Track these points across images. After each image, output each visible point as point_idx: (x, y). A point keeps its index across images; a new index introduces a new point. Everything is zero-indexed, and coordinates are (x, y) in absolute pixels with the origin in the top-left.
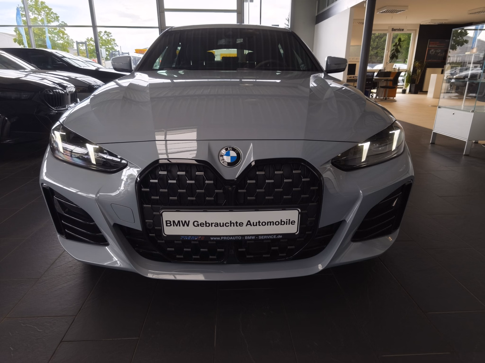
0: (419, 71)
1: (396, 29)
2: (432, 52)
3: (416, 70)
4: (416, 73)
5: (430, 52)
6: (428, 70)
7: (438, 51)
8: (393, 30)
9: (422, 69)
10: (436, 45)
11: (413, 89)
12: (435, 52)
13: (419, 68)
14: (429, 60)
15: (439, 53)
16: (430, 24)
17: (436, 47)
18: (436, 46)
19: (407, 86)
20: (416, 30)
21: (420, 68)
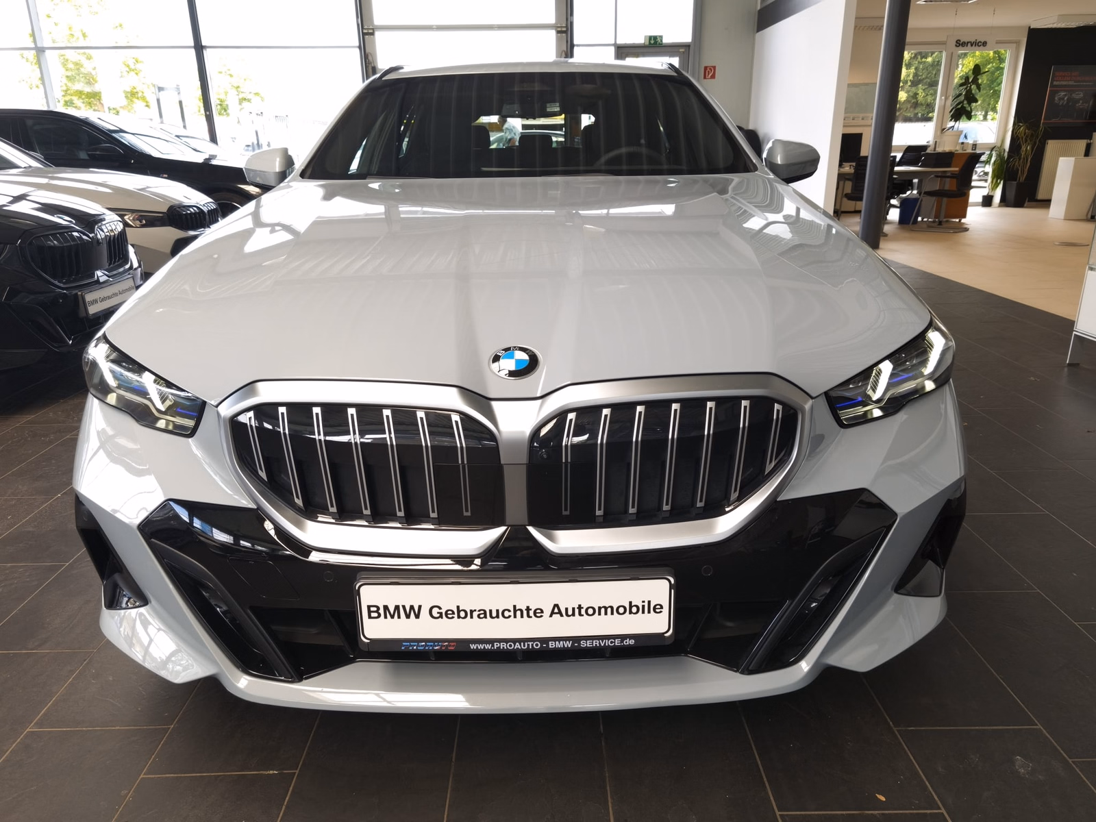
0: (1026, 148)
1: (968, 43)
2: (1060, 99)
3: (1019, 147)
4: (1019, 154)
5: (1056, 98)
6: (1052, 146)
7: (1077, 97)
8: (960, 44)
9: (1035, 143)
10: (1071, 81)
11: (1011, 195)
12: (1067, 99)
13: (1026, 141)
14: (1053, 121)
15: (1080, 99)
16: (1055, 26)
17: (1072, 86)
18: (1071, 83)
19: (994, 187)
20: (1018, 43)
21: (1029, 141)
